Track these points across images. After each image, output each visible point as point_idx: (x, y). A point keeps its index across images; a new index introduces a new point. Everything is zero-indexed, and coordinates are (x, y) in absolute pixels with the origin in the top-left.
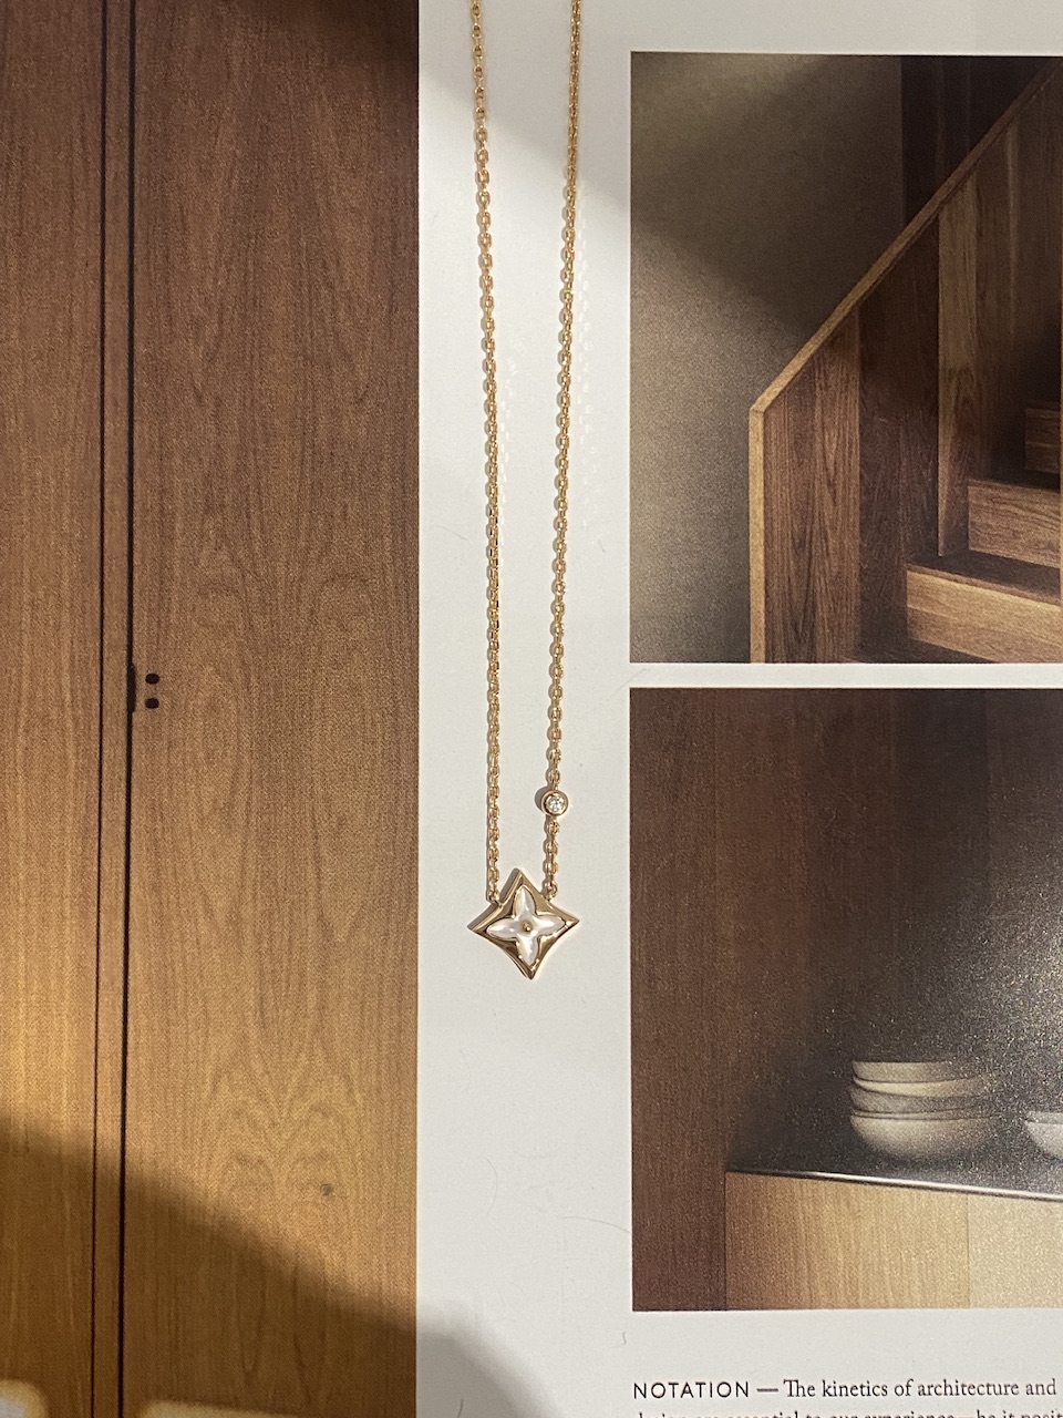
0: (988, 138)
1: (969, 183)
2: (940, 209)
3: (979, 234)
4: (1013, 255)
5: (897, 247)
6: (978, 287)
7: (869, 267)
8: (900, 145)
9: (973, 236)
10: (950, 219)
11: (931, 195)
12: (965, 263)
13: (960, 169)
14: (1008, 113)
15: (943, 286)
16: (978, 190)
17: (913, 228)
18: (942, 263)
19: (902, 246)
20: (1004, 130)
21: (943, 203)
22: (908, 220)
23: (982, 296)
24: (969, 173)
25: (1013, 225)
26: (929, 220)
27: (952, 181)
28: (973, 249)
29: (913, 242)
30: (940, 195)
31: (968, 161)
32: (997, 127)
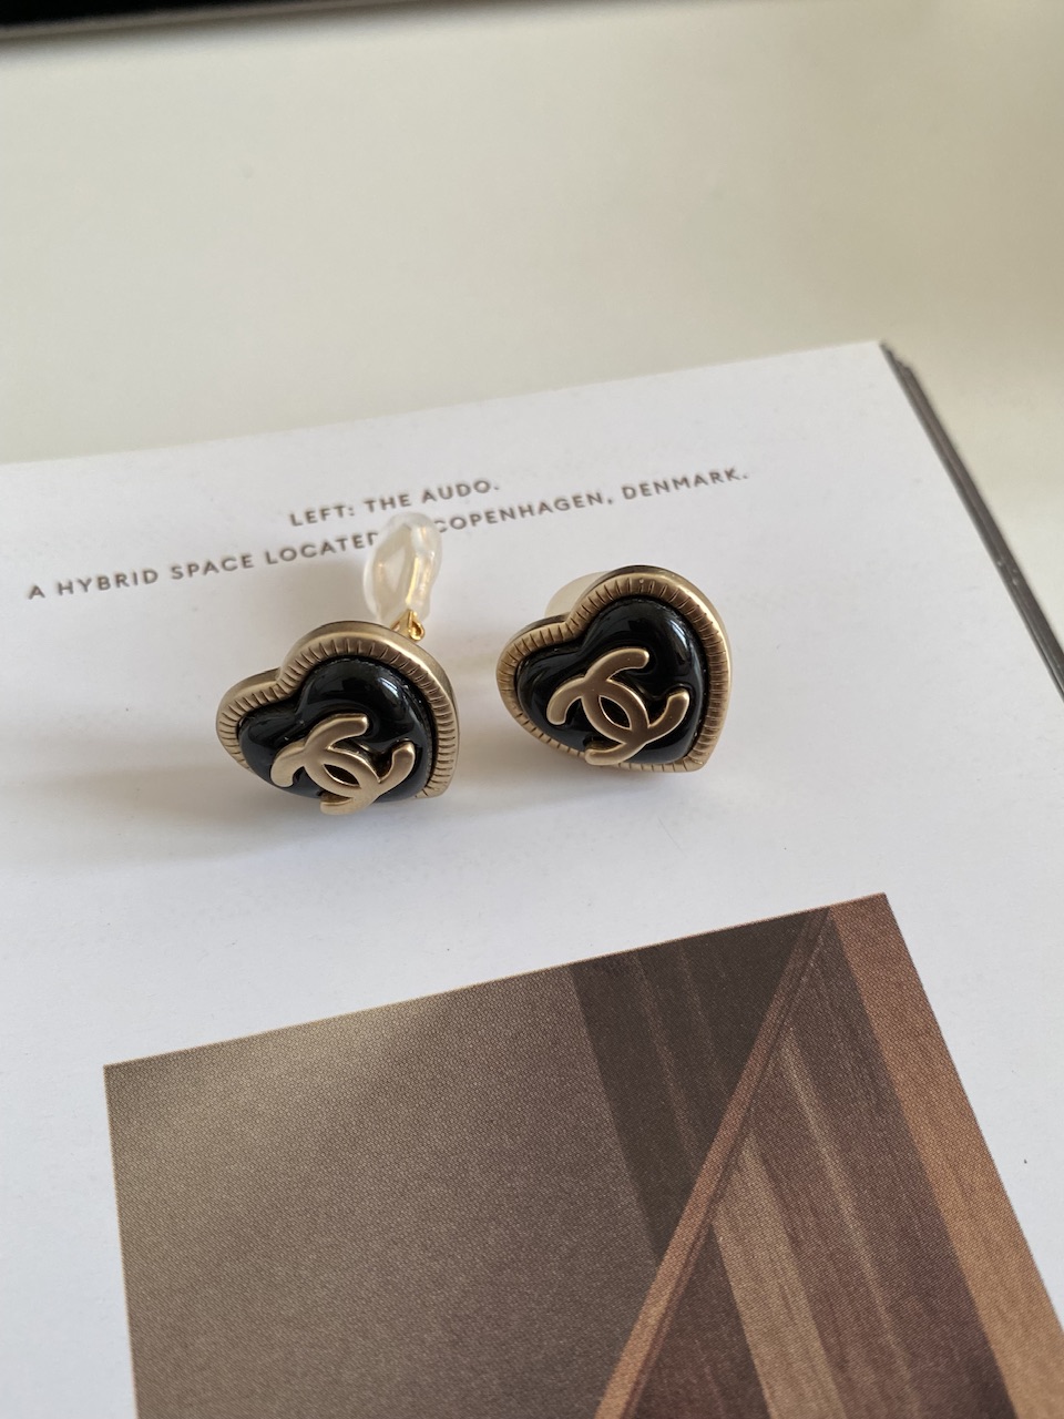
0: (754, 1064)
1: (746, 1154)
2: (711, 1212)
3: (795, 1241)
4: (867, 1267)
5: (654, 1311)
6: (828, 1349)
7: (614, 1361)
8: (607, 1116)
9: (784, 1248)
10: (734, 1228)
11: (687, 1189)
12: (787, 1305)
13: (725, 1134)
14: (772, 1016)
15: (762, 1362)
16: (765, 1162)
17: (673, 1263)
18: (746, 1318)
19: (663, 1303)
20: (774, 1048)
21: (714, 1200)
22: (660, 1250)
23: (840, 1364)
24: (741, 1137)
25: (847, 1207)
26: (698, 1238)
27: (715, 1155)
28: (792, 1273)
29: (681, 1290)
30: (704, 1186)
31: (733, 1117)
32: (760, 1047)
